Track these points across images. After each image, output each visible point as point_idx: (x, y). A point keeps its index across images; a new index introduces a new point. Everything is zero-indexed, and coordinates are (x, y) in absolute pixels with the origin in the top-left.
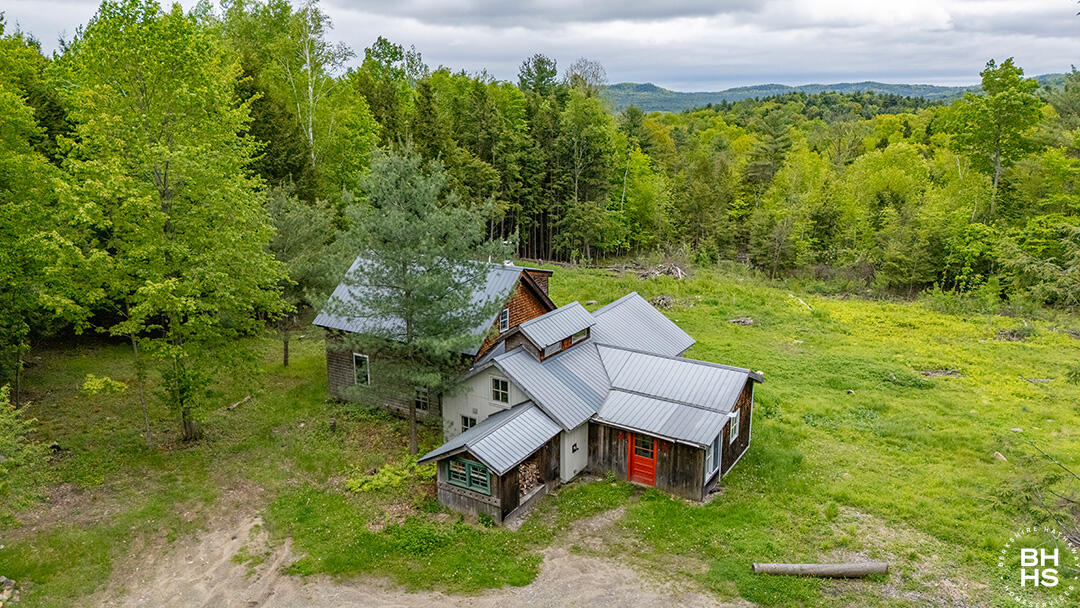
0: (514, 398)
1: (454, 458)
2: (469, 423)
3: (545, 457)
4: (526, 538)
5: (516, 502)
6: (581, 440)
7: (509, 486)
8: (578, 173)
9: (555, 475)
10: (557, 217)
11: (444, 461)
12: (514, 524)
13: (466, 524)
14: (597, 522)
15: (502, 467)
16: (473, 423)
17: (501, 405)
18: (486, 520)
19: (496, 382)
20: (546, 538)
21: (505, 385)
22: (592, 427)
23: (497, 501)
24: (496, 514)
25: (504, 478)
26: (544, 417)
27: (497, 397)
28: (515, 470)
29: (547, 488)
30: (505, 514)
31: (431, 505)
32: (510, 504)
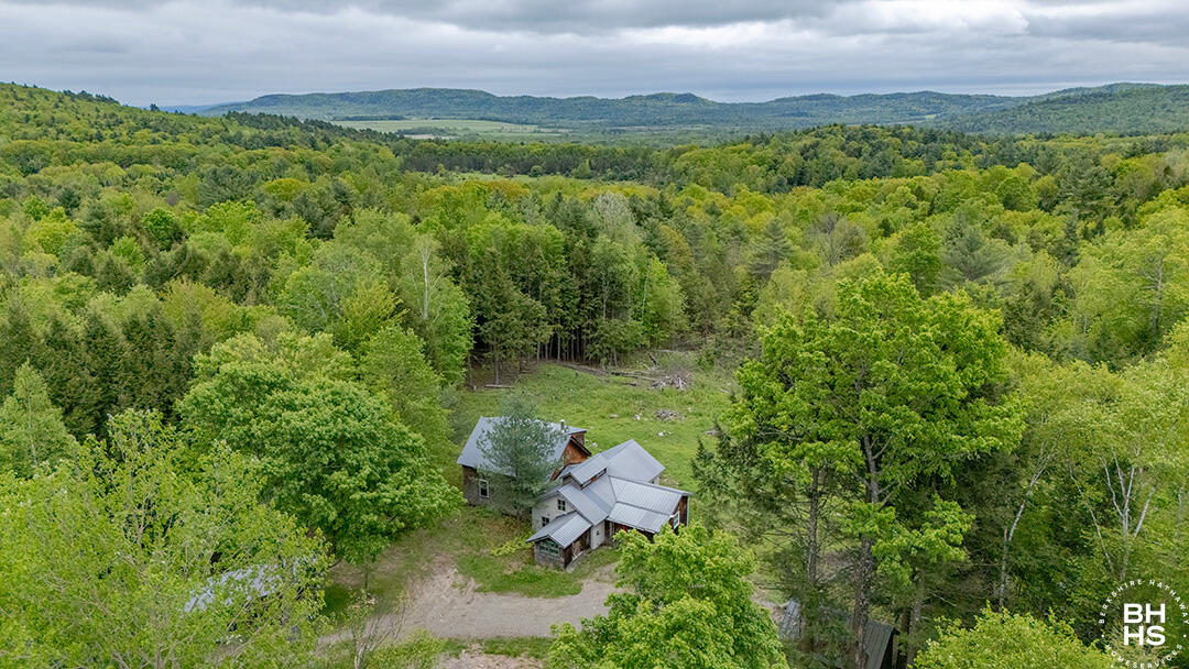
0: (568, 509)
1: (544, 541)
2: (546, 521)
3: (584, 539)
4: (575, 576)
5: (570, 560)
6: (601, 529)
7: (568, 553)
8: (606, 296)
9: (589, 546)
10: (589, 332)
11: (538, 542)
12: (570, 570)
13: (549, 570)
14: (607, 568)
15: (565, 546)
16: (548, 520)
17: (562, 512)
18: (558, 568)
19: (559, 502)
20: (584, 576)
21: (564, 503)
22: (607, 523)
23: (563, 560)
24: (562, 565)
25: (565, 550)
26: (582, 519)
27: (559, 508)
28: (571, 546)
29: (584, 553)
30: (567, 564)
31: (532, 562)
32: (568, 562)
